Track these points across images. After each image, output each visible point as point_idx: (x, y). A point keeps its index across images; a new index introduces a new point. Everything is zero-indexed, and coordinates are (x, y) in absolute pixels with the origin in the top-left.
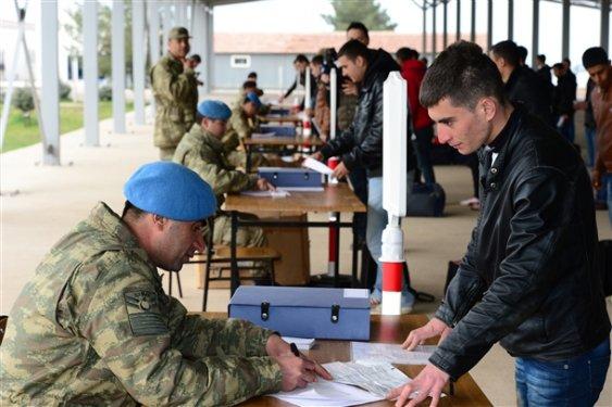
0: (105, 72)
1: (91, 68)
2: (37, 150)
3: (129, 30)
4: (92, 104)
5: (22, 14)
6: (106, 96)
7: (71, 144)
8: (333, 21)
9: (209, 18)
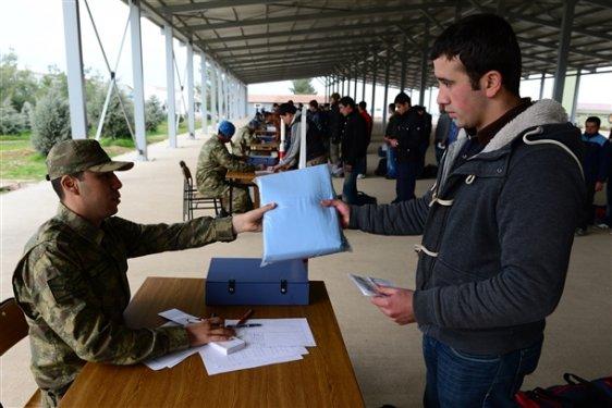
0: (209, 108)
1: (204, 105)
2: (187, 135)
3: (217, 93)
4: (205, 120)
5: (182, 88)
6: (209, 118)
7: (198, 133)
8: (292, 90)
9: (246, 89)
